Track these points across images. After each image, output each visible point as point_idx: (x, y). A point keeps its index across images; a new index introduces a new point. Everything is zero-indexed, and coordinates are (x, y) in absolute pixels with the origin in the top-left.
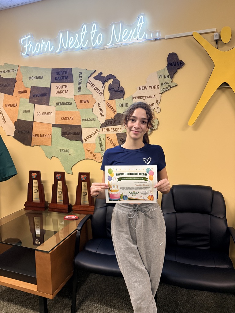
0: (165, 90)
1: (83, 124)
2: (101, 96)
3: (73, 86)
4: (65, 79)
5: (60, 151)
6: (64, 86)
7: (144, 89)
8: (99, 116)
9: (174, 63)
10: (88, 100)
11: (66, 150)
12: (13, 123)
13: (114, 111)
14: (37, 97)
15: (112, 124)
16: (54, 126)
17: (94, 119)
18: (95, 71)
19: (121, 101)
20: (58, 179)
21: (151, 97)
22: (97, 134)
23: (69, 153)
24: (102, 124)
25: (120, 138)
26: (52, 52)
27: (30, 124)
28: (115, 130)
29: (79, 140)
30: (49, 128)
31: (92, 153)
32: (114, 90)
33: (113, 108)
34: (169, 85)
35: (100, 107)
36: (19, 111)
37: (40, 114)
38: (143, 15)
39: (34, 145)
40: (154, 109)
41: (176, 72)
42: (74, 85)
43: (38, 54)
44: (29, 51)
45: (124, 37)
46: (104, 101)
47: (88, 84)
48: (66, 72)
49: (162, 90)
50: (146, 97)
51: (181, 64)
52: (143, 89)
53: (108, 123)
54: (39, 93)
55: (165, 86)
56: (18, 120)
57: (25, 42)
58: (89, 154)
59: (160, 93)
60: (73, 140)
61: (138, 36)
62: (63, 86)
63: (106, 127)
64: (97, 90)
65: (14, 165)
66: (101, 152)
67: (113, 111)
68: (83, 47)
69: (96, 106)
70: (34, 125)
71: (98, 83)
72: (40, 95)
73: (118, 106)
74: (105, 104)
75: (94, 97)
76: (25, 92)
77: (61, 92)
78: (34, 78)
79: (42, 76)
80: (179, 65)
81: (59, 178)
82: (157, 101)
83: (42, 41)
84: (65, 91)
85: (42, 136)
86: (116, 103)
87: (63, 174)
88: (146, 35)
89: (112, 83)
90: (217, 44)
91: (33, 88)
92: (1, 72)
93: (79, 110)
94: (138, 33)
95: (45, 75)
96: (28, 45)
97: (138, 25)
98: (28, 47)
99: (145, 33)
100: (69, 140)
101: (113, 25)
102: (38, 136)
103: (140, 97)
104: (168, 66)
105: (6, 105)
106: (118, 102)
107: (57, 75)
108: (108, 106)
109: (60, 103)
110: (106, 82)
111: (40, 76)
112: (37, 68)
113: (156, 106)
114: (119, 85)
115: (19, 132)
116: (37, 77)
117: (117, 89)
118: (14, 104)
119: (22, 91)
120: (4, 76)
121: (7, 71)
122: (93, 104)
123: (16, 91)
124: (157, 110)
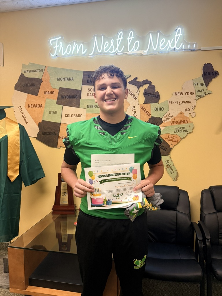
0: (200, 97)
2: (135, 99)
7: (180, 94)
12: (37, 124)
13: (149, 114)
14: (66, 99)
18: (131, 76)
19: (156, 105)
21: (187, 102)
26: (84, 55)
27: (58, 126)
32: (149, 94)
33: (147, 111)
34: (204, 92)
35: (134, 111)
36: (44, 112)
37: (69, 116)
38: (181, 27)
39: (60, 147)
41: (211, 80)
43: (69, 55)
44: (59, 52)
45: (162, 46)
46: (139, 105)
49: (197, 96)
50: (182, 102)
51: (215, 74)
54: (68, 95)
55: (200, 93)
56: (43, 121)
57: (54, 43)
59: (195, 99)
61: (175, 46)
64: (131, 94)
65: (42, 168)
68: (119, 52)
69: (130, 109)
70: (61, 126)
71: (133, 88)
72: (70, 97)
73: (153, 109)
74: (139, 107)
75: (128, 101)
76: (52, 93)
78: (64, 79)
79: (72, 78)
80: (214, 75)
82: (192, 107)
83: (75, 43)
86: (151, 107)
88: (184, 46)
89: (147, 88)
91: (61, 90)
92: (25, 72)
94: (176, 43)
95: (75, 77)
96: (58, 46)
97: (176, 36)
98: (58, 48)
99: (182, 43)
101: (151, 34)
103: (175, 102)
104: (204, 75)
105: (29, 105)
106: (153, 106)
107: (90, 77)
108: (142, 109)
109: (91, 106)
110: (141, 87)
111: (70, 78)
112: (67, 70)
113: (191, 111)
114: (155, 90)
115: (44, 133)
116: (67, 79)
117: (153, 93)
118: (39, 105)
119: (49, 92)
120: (27, 75)
121: (32, 71)
122: (127, 108)
123: (41, 92)
124: (192, 114)
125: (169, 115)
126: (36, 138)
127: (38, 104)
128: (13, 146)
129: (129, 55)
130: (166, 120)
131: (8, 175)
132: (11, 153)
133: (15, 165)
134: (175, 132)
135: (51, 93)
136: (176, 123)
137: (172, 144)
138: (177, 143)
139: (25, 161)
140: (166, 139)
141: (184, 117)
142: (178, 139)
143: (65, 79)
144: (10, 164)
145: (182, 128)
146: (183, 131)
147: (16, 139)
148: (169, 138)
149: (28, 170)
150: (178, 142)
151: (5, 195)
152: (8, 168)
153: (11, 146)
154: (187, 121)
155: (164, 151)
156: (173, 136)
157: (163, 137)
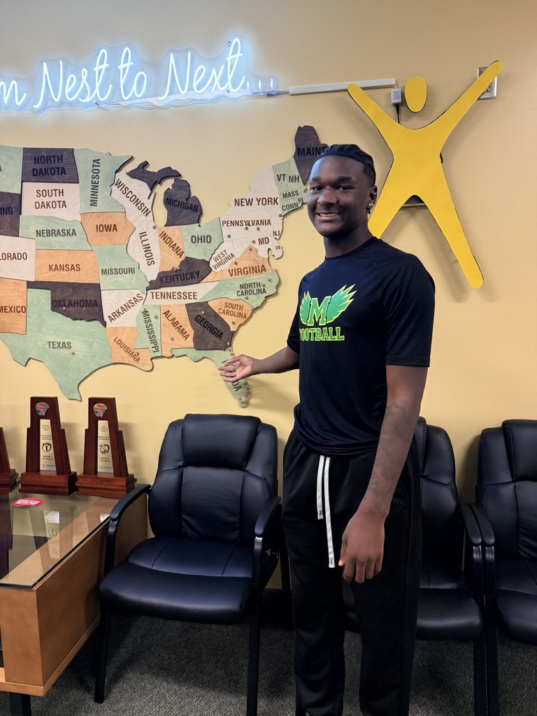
0: (291, 210)
1: (104, 282)
2: (146, 215)
3: (78, 192)
4: (56, 173)
5: (47, 346)
6: (56, 190)
7: (245, 204)
8: (143, 262)
9: (309, 149)
10: (115, 225)
11: (64, 343)
13: (179, 252)
15: (174, 281)
16: (31, 285)
17: (131, 271)
18: (132, 158)
19: (194, 229)
21: (262, 222)
22: (139, 307)
23: (71, 351)
24: (151, 281)
25: (194, 314)
26: (22, 107)
28: (182, 295)
29: (96, 320)
30: (18, 291)
31: (128, 350)
32: (176, 203)
33: (175, 244)
34: (299, 197)
35: (145, 243)
38: (240, 37)
40: (269, 249)
42: (81, 190)
45: (199, 84)
46: (155, 228)
47: (114, 187)
48: (60, 158)
49: (284, 208)
50: (251, 224)
52: (243, 204)
53: (164, 279)
55: (292, 201)
58: (122, 351)
59: (280, 216)
60: (81, 319)
61: (229, 83)
62: (54, 192)
63: (159, 288)
64: (136, 201)
66: (151, 348)
67: (177, 253)
68: (102, 100)
69: (135, 238)
71: (139, 187)
73: (187, 240)
74: (157, 235)
75: (130, 218)
77: (48, 205)
81: (42, 413)
82: (275, 233)
84: (57, 203)
85: (1, 310)
86: (181, 234)
87: (52, 403)
88: (248, 83)
89: (171, 188)
90: (398, 112)
93: (94, 248)
94: (230, 77)
95: (5, 163)
97: (229, 59)
99: (244, 77)
100: (69, 319)
101: (172, 54)
103: (237, 223)
104: (297, 155)
106: (187, 231)
107: (38, 163)
108: (164, 239)
109: (45, 232)
110: (159, 185)
113: (273, 244)
114: (190, 194)
117: (185, 201)
122: (129, 235)
124: (274, 252)
125: (224, 253)
129: (126, 107)
130: (219, 264)
134: (239, 293)
136: (240, 273)
137: (234, 323)
138: (245, 319)
140: (221, 311)
141: (257, 259)
142: (247, 309)
145: (254, 283)
146: (255, 292)
148: (228, 308)
150: (248, 316)
154: (264, 269)
155: (217, 339)
156: (235, 302)
157: (214, 305)
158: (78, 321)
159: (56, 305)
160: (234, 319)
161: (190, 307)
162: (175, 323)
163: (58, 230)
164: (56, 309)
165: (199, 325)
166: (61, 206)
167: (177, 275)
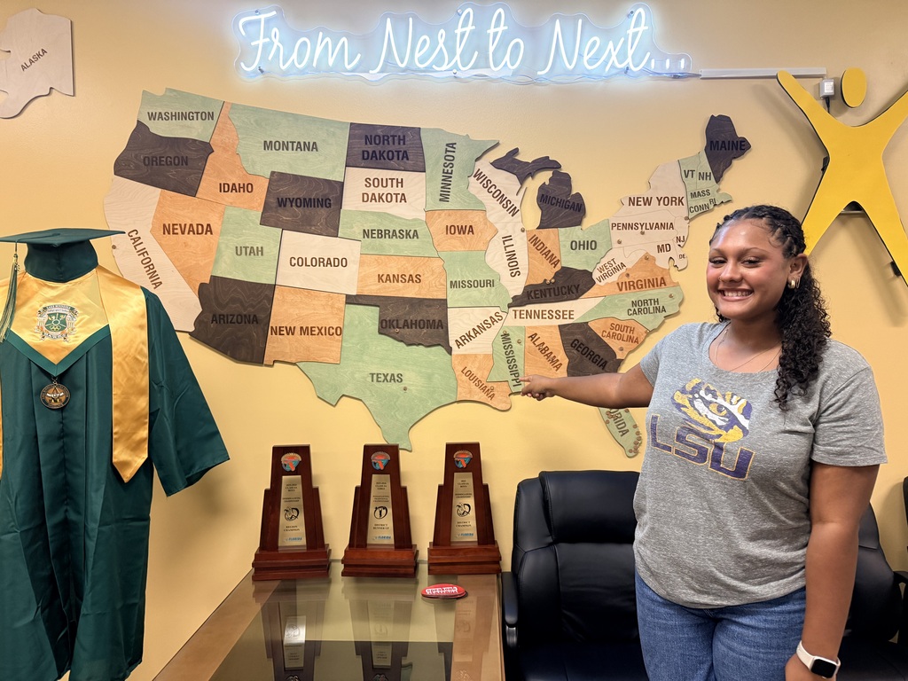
0: (700, 212)
1: (453, 297)
2: (513, 215)
3: (423, 181)
4: (396, 158)
5: (369, 379)
6: (392, 179)
7: (642, 203)
8: (505, 272)
9: (723, 142)
10: (471, 226)
11: (393, 375)
12: (192, 287)
13: (553, 260)
14: (294, 208)
15: (546, 296)
16: (351, 300)
17: (490, 283)
18: (497, 144)
19: (575, 233)
20: (377, 467)
21: (663, 226)
22: (497, 326)
24: (515, 296)
25: (570, 337)
27: (263, 295)
28: (554, 314)
29: (439, 345)
30: (332, 307)
31: (479, 383)
32: (554, 201)
33: (549, 251)
34: (711, 197)
35: (509, 249)
36: (219, 250)
37: (302, 262)
38: (646, 8)
39: (274, 362)
40: (670, 258)
41: (731, 163)
42: (428, 180)
43: (302, 72)
44: (270, 57)
45: (590, 58)
46: (523, 231)
47: (472, 179)
48: (403, 140)
49: (692, 210)
50: (648, 227)
51: (741, 147)
52: (639, 203)
53: (533, 294)
54: (301, 196)
55: (701, 201)
56: (214, 278)
57: (250, 29)
58: (471, 385)
59: (687, 218)
60: (418, 345)
61: (629, 60)
62: (389, 181)
63: (525, 305)
64: (501, 198)
65: (218, 432)
66: (510, 381)
67: (550, 262)
68: (463, 69)
69: (496, 243)
70: (275, 296)
71: (505, 180)
72: (306, 203)
73: (565, 246)
74: (526, 239)
75: (491, 219)
76: (247, 188)
77: (380, 198)
78: (285, 146)
79: (314, 143)
80: (737, 149)
81: (380, 466)
82: (678, 239)
84: (394, 197)
85: (304, 331)
86: (559, 238)
87: (393, 451)
88: (653, 61)
89: (547, 183)
90: (828, 106)
91: (277, 179)
92: (152, 116)
93: (442, 255)
94: (630, 52)
95: (324, 141)
96: (268, 40)
97: (631, 31)
98: (266, 47)
99: (648, 54)
100: (402, 344)
101: (558, 21)
102: (291, 331)
103: (630, 226)
104: (709, 148)
105: (164, 225)
106: (566, 235)
107: (371, 144)
108: (534, 245)
109: (376, 232)
110: (530, 178)
111: (305, 143)
112: (296, 117)
113: (675, 252)
114: (570, 191)
115: (217, 318)
116: (295, 145)
117: (565, 198)
118: (200, 227)
119: (234, 184)
120: (160, 129)
121: (177, 116)
122: (488, 239)
123: (208, 184)
124: (677, 261)
125: (612, 262)
126: (190, 333)
127: (198, 225)
128: (127, 363)
129: (492, 80)
130: (604, 277)
131: (114, 460)
132: (121, 385)
133: (134, 425)
134: (630, 312)
135: (244, 188)
136: (632, 287)
137: (622, 349)
138: (636, 345)
139: (167, 413)
140: (605, 334)
141: (655, 270)
142: (639, 332)
143: (290, 145)
144: (118, 424)
145: (650, 300)
146: (652, 310)
147: (139, 340)
148: (614, 331)
149: (176, 440)
150: (640, 341)
151: (104, 529)
152: (114, 436)
153: (123, 363)
154: (663, 282)
156: (624, 323)
157: (597, 327)
158: (415, 347)
159: (386, 327)
160: (623, 344)
161: (565, 329)
162: (544, 350)
163: (394, 231)
164: (385, 331)
165: (575, 352)
166: (399, 200)
167: (549, 289)
